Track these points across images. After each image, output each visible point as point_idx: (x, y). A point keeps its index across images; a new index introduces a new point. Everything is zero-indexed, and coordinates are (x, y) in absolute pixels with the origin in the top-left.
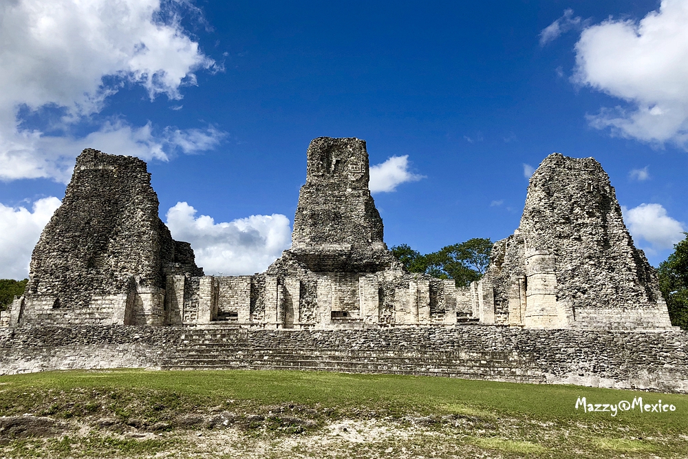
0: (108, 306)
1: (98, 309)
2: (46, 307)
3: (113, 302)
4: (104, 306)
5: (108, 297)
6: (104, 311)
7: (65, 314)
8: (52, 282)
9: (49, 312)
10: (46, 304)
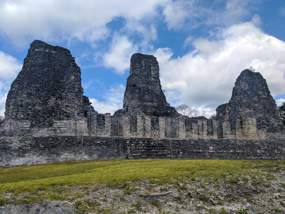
0: (64, 126)
1: (58, 128)
2: (26, 126)
3: (66, 124)
4: (61, 126)
5: (63, 122)
6: (62, 129)
7: (38, 130)
8: (27, 112)
9: (28, 129)
10: (26, 124)
